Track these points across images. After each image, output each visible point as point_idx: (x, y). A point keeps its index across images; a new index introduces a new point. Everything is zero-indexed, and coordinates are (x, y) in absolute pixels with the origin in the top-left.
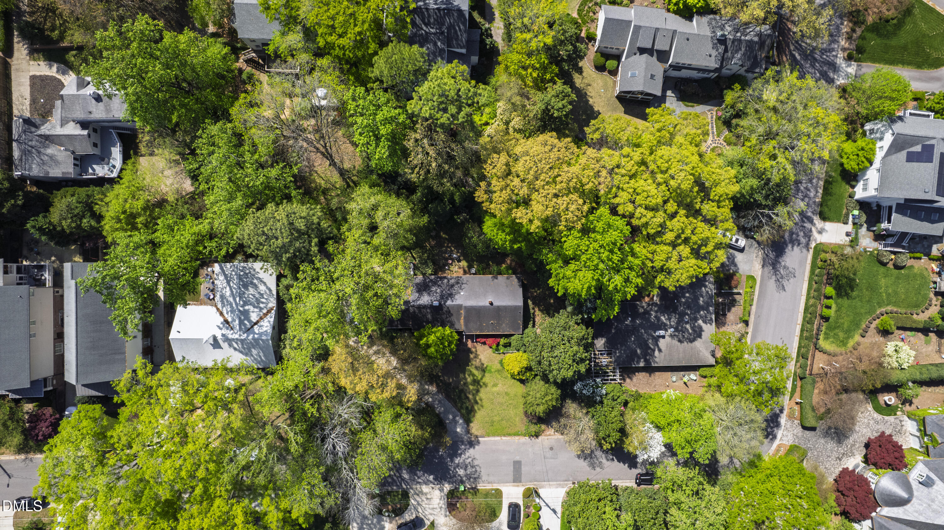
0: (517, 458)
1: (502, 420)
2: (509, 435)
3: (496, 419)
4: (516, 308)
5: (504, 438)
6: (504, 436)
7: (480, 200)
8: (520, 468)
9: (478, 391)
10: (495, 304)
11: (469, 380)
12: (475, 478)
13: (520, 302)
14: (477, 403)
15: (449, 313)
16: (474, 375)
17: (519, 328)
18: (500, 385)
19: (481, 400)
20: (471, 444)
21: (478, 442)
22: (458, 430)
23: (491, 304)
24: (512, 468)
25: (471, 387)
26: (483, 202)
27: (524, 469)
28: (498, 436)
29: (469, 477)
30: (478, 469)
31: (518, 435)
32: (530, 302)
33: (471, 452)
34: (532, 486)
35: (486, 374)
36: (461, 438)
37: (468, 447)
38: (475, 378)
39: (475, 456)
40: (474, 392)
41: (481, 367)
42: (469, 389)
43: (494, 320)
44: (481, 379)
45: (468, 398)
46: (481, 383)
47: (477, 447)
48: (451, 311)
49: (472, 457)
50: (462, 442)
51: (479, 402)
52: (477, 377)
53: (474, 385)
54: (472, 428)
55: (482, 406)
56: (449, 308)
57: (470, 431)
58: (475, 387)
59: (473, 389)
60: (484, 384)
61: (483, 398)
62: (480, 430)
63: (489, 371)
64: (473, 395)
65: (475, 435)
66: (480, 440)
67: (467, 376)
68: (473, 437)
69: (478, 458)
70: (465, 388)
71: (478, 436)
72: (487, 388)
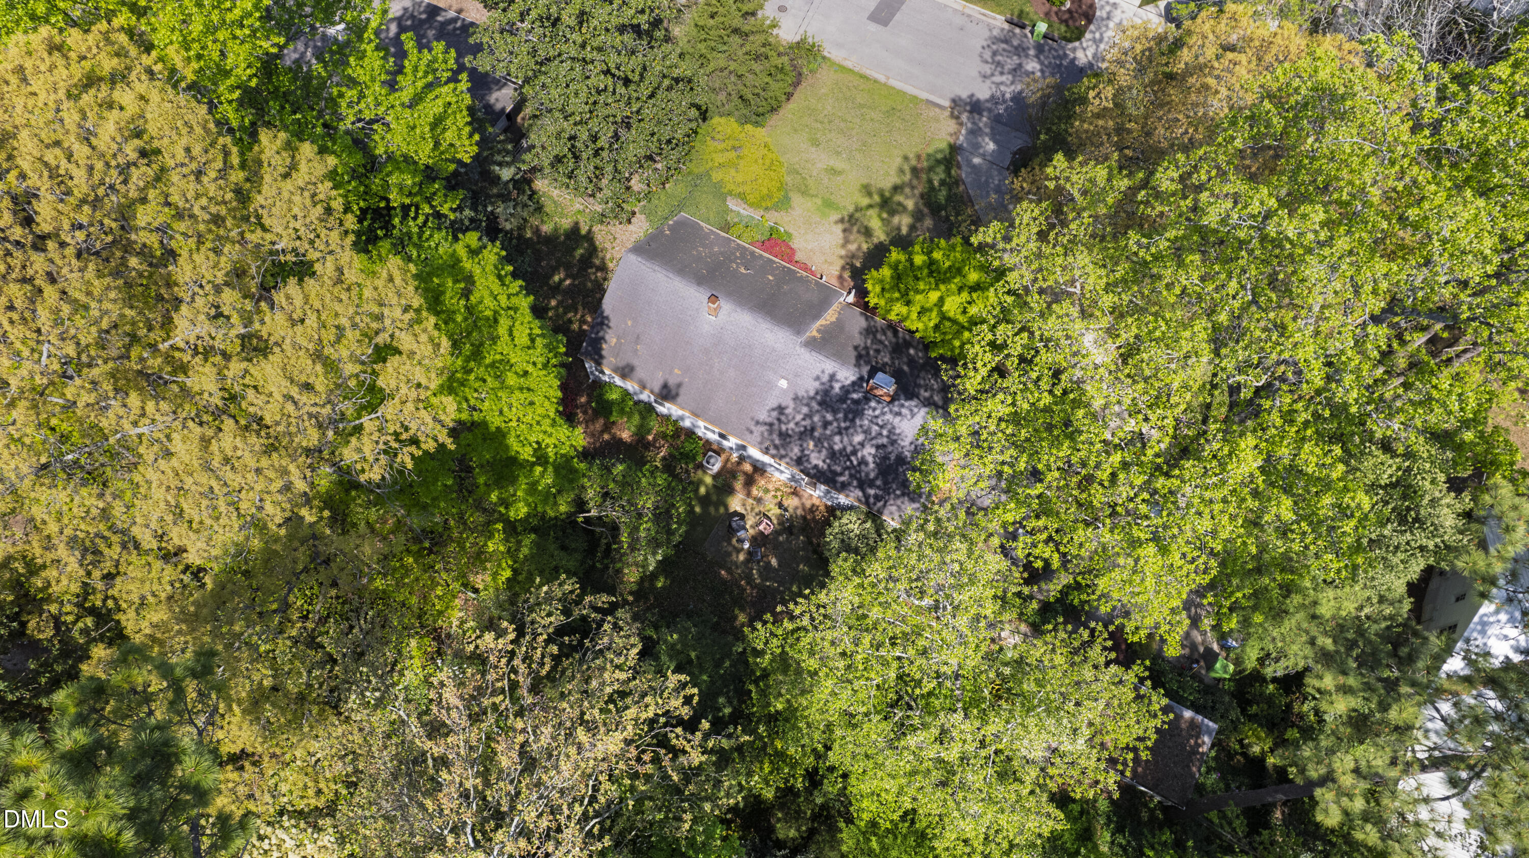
0: (873, 27)
1: (862, 106)
2: (863, 77)
3: (877, 116)
4: (652, 256)
5: (882, 78)
6: (876, 81)
8: (878, 9)
9: (896, 189)
11: (903, 221)
12: (1006, 41)
14: (915, 171)
15: (861, 357)
16: (886, 222)
18: (821, 165)
19: (901, 171)
20: (975, 107)
21: (956, 102)
22: (991, 146)
23: (713, 299)
24: (898, 16)
27: (872, 4)
28: (893, 88)
29: (1021, 50)
30: (988, 55)
33: (983, 92)
35: (851, 209)
36: (992, 128)
37: (989, 105)
38: (885, 215)
39: (980, 79)
40: (907, 190)
41: (855, 229)
42: (916, 204)
43: (736, 270)
44: (870, 206)
45: (932, 188)
46: (877, 198)
47: (964, 95)
48: (853, 354)
49: (988, 82)
50: (997, 119)
51: (906, 168)
52: (879, 216)
53: (900, 204)
54: (956, 134)
55: (906, 158)
56: (853, 361)
57: (963, 132)
58: (899, 198)
59: (907, 197)
60: (870, 194)
61: (893, 171)
62: (937, 120)
63: (837, 209)
64: (913, 188)
65: (957, 118)
66: (947, 103)
67: (904, 230)
68: (964, 117)
69: (975, 73)
70: (926, 210)
71: (947, 113)
72: (865, 182)
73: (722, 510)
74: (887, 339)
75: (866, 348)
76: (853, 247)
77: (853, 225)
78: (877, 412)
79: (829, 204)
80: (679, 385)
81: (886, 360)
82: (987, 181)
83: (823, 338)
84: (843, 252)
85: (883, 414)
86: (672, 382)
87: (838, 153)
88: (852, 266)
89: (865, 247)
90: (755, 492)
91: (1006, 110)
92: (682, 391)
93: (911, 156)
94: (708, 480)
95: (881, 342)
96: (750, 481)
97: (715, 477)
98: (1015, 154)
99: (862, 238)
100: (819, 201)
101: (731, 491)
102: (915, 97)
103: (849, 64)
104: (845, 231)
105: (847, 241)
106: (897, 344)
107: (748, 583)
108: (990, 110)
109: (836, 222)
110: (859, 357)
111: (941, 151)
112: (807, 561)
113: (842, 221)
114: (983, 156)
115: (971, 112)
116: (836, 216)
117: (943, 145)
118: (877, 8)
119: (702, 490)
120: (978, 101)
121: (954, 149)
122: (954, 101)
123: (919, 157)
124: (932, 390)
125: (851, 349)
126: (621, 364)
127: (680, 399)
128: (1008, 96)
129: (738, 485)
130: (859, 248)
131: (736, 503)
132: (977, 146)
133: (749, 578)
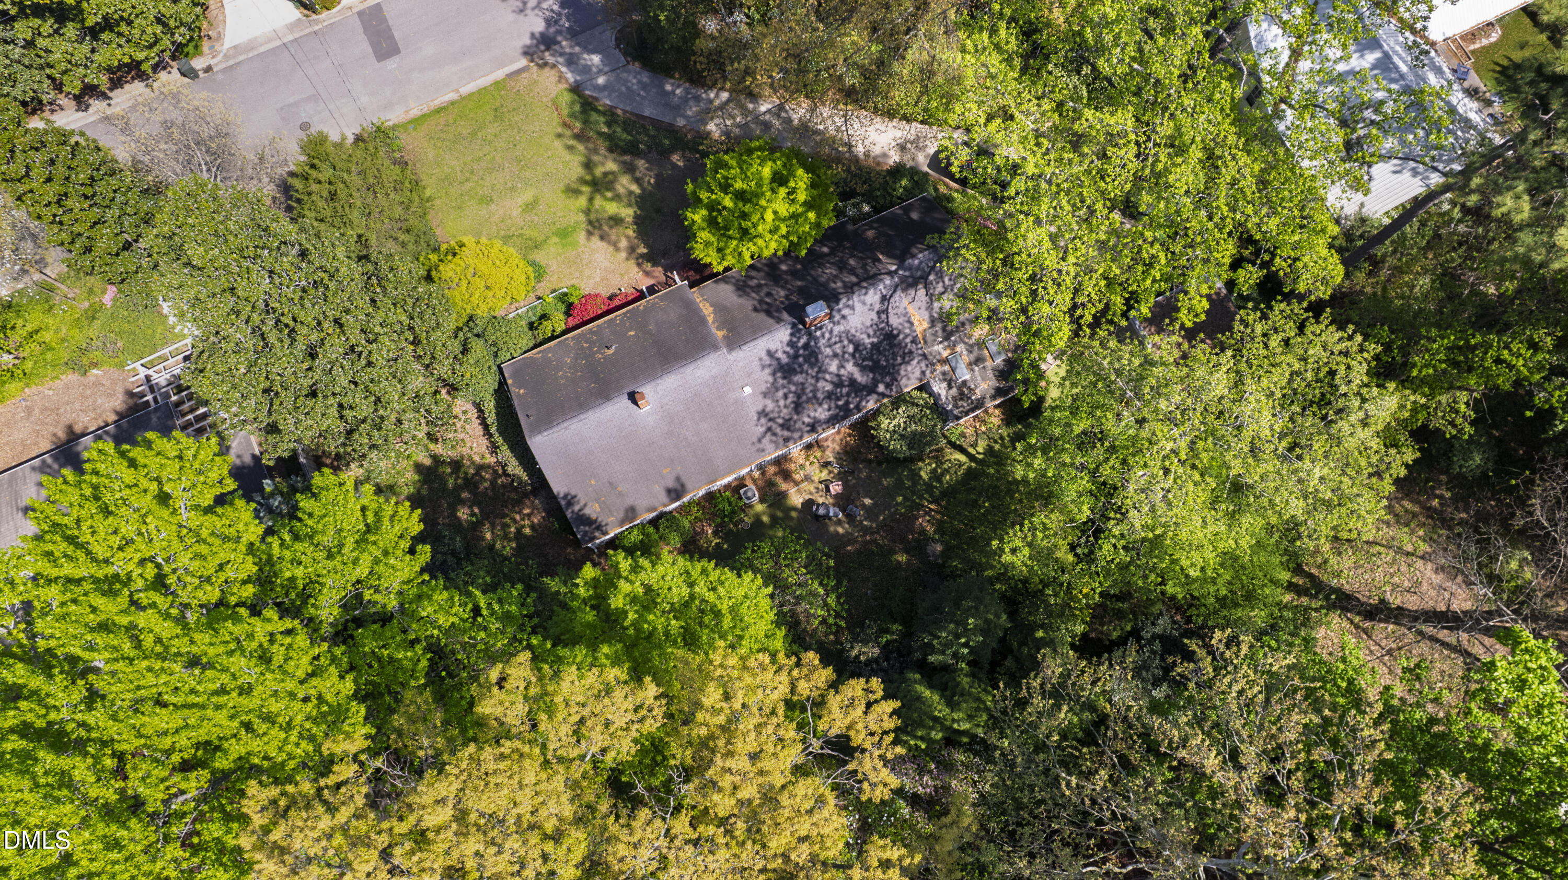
0: (392, 64)
1: (474, 134)
2: (439, 110)
3: (494, 128)
4: (547, 421)
5: (452, 96)
6: (453, 103)
7: (855, 688)
8: (375, 45)
9: (588, 165)
10: (625, 402)
11: (625, 184)
13: (539, 444)
14: (578, 137)
15: (770, 311)
16: (617, 198)
17: (515, 374)
18: (516, 212)
19: (570, 148)
20: (545, 42)
21: (528, 53)
22: (596, 59)
23: (633, 398)
24: (397, 35)
25: (611, 166)
26: (834, 686)
27: (364, 46)
28: (470, 95)
31: (411, 121)
32: (515, 468)
33: (536, 24)
34: (325, 14)
35: (582, 217)
36: (578, 44)
37: (552, 30)
38: (609, 195)
39: (521, 17)
40: (595, 158)
41: (605, 228)
42: (615, 160)
43: (606, 357)
44: (591, 200)
45: (609, 137)
46: (586, 189)
47: (527, 41)
48: (762, 316)
49: (529, 12)
50: (573, 34)
51: (572, 142)
52: (606, 199)
53: (606, 174)
54: (561, 78)
55: (559, 136)
56: (771, 321)
57: (564, 69)
58: (599, 171)
59: (603, 164)
60: (577, 192)
61: (567, 156)
62: (536, 83)
63: (574, 229)
64: (596, 151)
65: (546, 64)
66: (523, 62)
67: (635, 188)
68: (548, 57)
69: (512, 17)
70: (627, 158)
71: (535, 69)
72: (562, 187)
73: (794, 514)
74: (758, 279)
75: (761, 301)
76: (624, 243)
77: (600, 228)
78: (827, 335)
79: (564, 233)
80: (678, 479)
81: (783, 293)
82: (628, 88)
83: (729, 330)
84: (623, 255)
85: (831, 332)
86: (671, 484)
87: (513, 189)
88: (642, 256)
89: (630, 232)
90: (797, 477)
91: (568, 20)
92: (684, 479)
93: (560, 130)
94: (760, 508)
95: (759, 286)
96: (786, 475)
97: (762, 500)
98: (618, 46)
99: (621, 229)
100: (555, 239)
101: (783, 495)
102: (496, 83)
103: (415, 112)
104: (602, 238)
105: (615, 245)
106: (768, 274)
107: (872, 533)
108: (559, 32)
109: (588, 239)
110: (768, 313)
111: (573, 103)
112: (885, 475)
113: (590, 234)
114: (600, 72)
115: (548, 48)
116: (582, 236)
117: (567, 97)
118: (372, 45)
119: (765, 519)
120: (542, 34)
121: (575, 89)
122: (525, 53)
123: (565, 125)
124: (836, 276)
125: (754, 314)
126: (621, 515)
127: (689, 486)
128: (556, 8)
129: (784, 486)
130: (628, 237)
131: (796, 499)
132: (586, 69)
133: (866, 531)
